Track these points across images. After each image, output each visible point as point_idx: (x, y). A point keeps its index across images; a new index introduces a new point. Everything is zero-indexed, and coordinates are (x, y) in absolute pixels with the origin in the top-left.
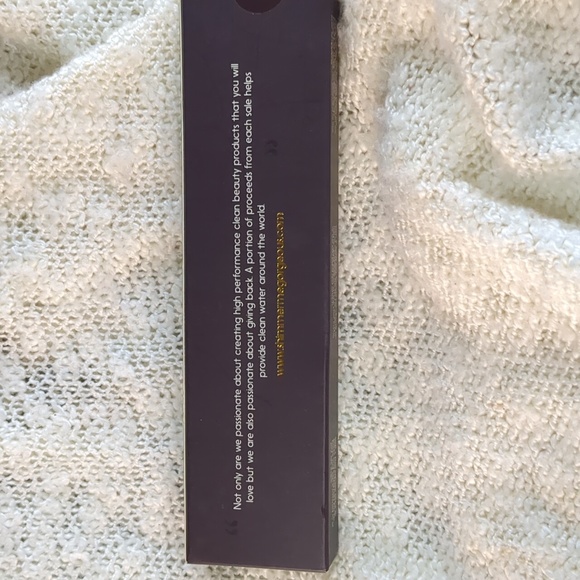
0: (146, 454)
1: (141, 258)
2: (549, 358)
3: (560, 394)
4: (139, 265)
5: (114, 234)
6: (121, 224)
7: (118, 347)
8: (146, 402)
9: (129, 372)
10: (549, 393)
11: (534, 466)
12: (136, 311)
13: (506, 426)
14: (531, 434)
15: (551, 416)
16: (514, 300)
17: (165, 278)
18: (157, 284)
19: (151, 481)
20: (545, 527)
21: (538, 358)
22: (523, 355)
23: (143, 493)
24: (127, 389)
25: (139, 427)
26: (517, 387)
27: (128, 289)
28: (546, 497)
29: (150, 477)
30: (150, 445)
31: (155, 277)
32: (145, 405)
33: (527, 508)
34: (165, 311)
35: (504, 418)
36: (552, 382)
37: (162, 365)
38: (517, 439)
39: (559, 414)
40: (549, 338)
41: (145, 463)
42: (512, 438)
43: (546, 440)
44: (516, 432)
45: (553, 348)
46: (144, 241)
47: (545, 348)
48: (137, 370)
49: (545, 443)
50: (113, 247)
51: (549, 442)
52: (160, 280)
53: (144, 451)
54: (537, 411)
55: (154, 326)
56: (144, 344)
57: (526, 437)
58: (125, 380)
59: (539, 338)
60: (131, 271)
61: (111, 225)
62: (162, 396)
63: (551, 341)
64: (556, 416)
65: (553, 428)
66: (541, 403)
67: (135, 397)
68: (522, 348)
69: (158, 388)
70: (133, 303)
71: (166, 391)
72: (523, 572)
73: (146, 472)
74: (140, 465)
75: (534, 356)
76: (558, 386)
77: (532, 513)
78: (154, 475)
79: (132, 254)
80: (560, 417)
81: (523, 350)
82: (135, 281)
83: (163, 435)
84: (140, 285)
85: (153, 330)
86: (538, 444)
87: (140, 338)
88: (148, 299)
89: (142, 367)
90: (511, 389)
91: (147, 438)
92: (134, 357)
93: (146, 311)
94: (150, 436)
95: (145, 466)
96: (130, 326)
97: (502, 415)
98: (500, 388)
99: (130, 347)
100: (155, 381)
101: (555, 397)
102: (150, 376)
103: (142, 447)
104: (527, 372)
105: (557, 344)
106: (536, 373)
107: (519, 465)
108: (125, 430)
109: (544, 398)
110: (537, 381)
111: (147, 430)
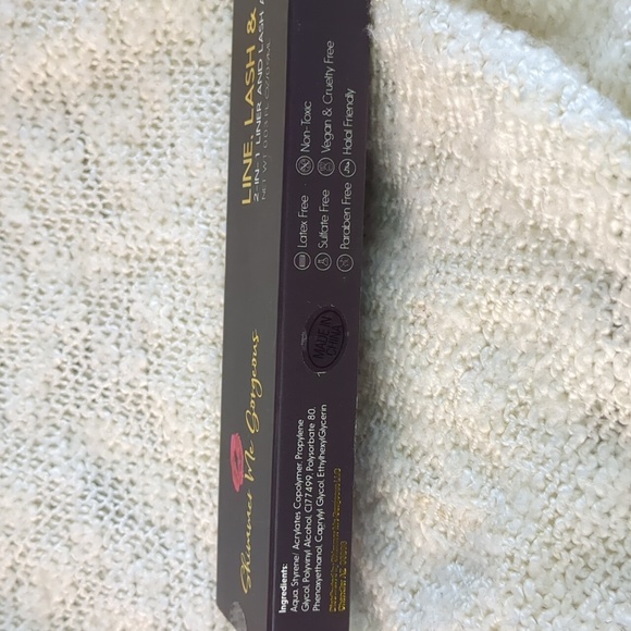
0: (28, 321)
1: (48, 75)
2: (486, 246)
3: (498, 292)
4: (44, 84)
5: (15, 36)
6: (24, 25)
7: (13, 184)
8: (39, 259)
9: (23, 217)
10: (483, 292)
11: (457, 391)
12: (37, 143)
13: (425, 335)
14: (456, 347)
15: (485, 322)
16: (456, 163)
17: (76, 106)
18: (68, 113)
19: (27, 356)
20: (467, 472)
21: (474, 247)
22: (456, 242)
23: (17, 370)
24: (19, 238)
25: (27, 287)
26: (444, 284)
27: (30, 113)
28: (468, 433)
29: (28, 351)
30: (36, 312)
31: (64, 103)
32: (38, 263)
33: (448, 447)
34: (73, 149)
35: (425, 325)
36: (488, 278)
37: (63, 216)
38: (437, 353)
39: (497, 318)
40: (490, 219)
41: (25, 333)
42: (432, 352)
43: (474, 355)
44: (438, 344)
45: (493, 233)
46: (50, 52)
47: (483, 234)
48: (34, 218)
49: (473, 358)
50: (14, 54)
51: (478, 358)
52: (70, 108)
53: (25, 317)
54: (467, 315)
55: (58, 166)
56: (44, 186)
57: (448, 351)
58: (16, 226)
59: (477, 220)
60: (35, 91)
61: (12, 25)
62: (59, 254)
63: (492, 224)
64: (492, 322)
65: (487, 338)
66: (471, 304)
67: (27, 249)
68: (455, 232)
69: (56, 244)
70: (35, 132)
71: (65, 249)
72: (442, 529)
73: (25, 344)
74: (18, 334)
75: (469, 244)
76: (495, 282)
77: (454, 452)
78: (34, 350)
79: (35, 68)
80: (496, 323)
81: (457, 235)
82: (38, 104)
83: (53, 302)
84: (45, 110)
85: (56, 170)
86: (464, 360)
87: (39, 177)
88: (53, 130)
89: (40, 215)
90: (436, 286)
91: (33, 302)
92: (31, 199)
93: (49, 144)
94: (38, 300)
95: (25, 337)
96: (28, 160)
97: (422, 321)
98: (425, 284)
99: (28, 186)
100: (53, 235)
101: (491, 297)
102: (48, 227)
103: (25, 312)
104: (458, 264)
105: (499, 228)
106: (469, 267)
107: (439, 388)
108: (9, 287)
109: (477, 298)
110: (469, 275)
111: (35, 292)
